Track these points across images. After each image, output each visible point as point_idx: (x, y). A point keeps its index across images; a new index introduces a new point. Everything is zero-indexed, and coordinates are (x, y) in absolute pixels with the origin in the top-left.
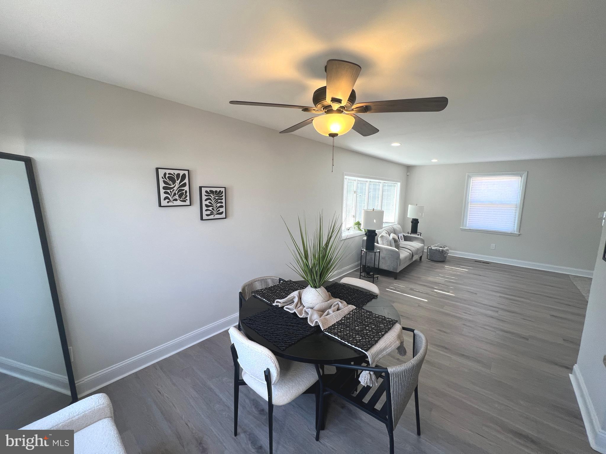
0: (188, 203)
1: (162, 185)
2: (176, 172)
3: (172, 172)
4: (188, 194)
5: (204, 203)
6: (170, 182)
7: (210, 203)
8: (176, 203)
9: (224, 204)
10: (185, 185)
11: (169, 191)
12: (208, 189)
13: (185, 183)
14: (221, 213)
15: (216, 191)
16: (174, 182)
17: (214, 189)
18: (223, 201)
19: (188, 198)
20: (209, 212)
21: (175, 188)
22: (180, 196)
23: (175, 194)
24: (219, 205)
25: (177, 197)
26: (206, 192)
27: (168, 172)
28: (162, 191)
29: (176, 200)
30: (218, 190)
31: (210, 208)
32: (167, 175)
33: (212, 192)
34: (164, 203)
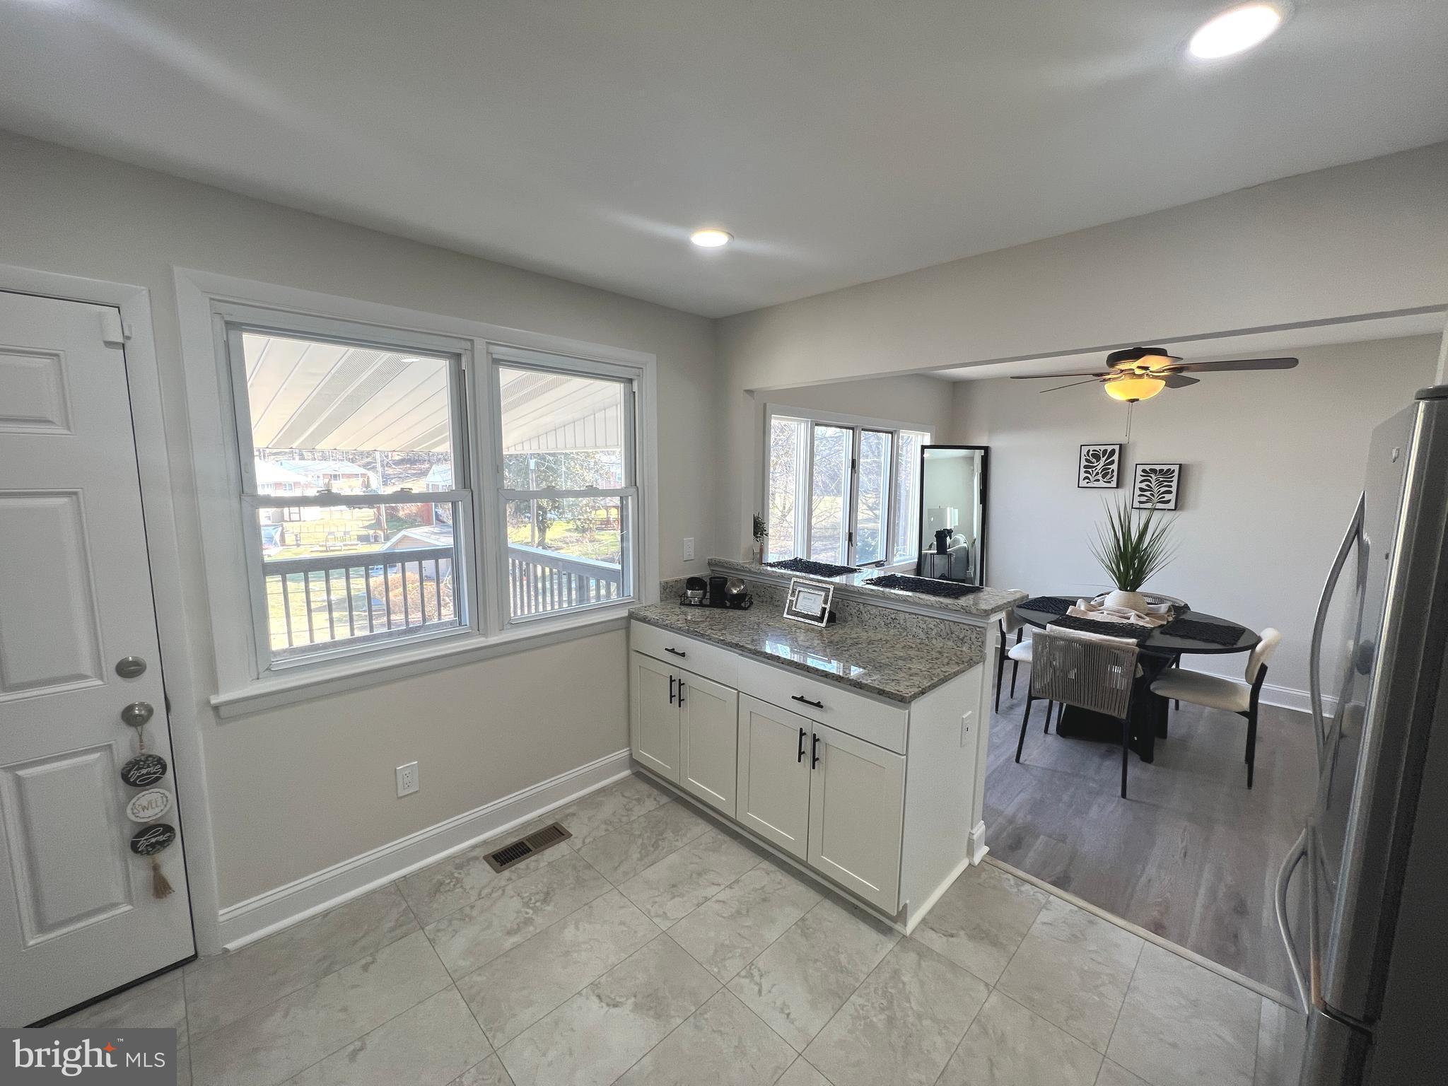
0: (1114, 484)
1: (1084, 463)
2: (1103, 448)
3: (1097, 448)
4: (1115, 474)
5: (1138, 485)
6: (1094, 460)
7: (1147, 485)
8: (1096, 484)
9: (1174, 489)
10: (1112, 462)
11: (1090, 470)
12: (1147, 468)
13: (1113, 461)
14: (1168, 502)
15: (1161, 471)
16: (1098, 459)
17: (1158, 468)
18: (1174, 484)
19: (1115, 478)
20: (1144, 499)
21: (1099, 467)
22: (1104, 477)
23: (1097, 474)
24: (1163, 489)
25: (1100, 477)
26: (1144, 471)
27: (1092, 448)
28: (1083, 470)
29: (1098, 480)
30: (1165, 468)
31: (1148, 494)
32: (1091, 452)
33: (1154, 471)
34: (1083, 483)
